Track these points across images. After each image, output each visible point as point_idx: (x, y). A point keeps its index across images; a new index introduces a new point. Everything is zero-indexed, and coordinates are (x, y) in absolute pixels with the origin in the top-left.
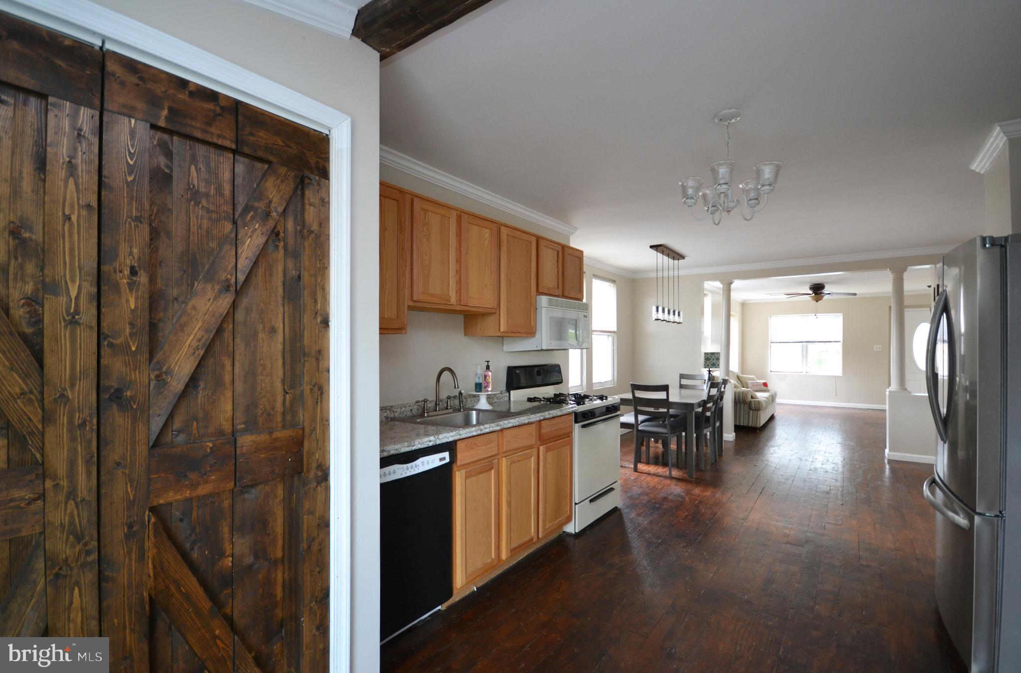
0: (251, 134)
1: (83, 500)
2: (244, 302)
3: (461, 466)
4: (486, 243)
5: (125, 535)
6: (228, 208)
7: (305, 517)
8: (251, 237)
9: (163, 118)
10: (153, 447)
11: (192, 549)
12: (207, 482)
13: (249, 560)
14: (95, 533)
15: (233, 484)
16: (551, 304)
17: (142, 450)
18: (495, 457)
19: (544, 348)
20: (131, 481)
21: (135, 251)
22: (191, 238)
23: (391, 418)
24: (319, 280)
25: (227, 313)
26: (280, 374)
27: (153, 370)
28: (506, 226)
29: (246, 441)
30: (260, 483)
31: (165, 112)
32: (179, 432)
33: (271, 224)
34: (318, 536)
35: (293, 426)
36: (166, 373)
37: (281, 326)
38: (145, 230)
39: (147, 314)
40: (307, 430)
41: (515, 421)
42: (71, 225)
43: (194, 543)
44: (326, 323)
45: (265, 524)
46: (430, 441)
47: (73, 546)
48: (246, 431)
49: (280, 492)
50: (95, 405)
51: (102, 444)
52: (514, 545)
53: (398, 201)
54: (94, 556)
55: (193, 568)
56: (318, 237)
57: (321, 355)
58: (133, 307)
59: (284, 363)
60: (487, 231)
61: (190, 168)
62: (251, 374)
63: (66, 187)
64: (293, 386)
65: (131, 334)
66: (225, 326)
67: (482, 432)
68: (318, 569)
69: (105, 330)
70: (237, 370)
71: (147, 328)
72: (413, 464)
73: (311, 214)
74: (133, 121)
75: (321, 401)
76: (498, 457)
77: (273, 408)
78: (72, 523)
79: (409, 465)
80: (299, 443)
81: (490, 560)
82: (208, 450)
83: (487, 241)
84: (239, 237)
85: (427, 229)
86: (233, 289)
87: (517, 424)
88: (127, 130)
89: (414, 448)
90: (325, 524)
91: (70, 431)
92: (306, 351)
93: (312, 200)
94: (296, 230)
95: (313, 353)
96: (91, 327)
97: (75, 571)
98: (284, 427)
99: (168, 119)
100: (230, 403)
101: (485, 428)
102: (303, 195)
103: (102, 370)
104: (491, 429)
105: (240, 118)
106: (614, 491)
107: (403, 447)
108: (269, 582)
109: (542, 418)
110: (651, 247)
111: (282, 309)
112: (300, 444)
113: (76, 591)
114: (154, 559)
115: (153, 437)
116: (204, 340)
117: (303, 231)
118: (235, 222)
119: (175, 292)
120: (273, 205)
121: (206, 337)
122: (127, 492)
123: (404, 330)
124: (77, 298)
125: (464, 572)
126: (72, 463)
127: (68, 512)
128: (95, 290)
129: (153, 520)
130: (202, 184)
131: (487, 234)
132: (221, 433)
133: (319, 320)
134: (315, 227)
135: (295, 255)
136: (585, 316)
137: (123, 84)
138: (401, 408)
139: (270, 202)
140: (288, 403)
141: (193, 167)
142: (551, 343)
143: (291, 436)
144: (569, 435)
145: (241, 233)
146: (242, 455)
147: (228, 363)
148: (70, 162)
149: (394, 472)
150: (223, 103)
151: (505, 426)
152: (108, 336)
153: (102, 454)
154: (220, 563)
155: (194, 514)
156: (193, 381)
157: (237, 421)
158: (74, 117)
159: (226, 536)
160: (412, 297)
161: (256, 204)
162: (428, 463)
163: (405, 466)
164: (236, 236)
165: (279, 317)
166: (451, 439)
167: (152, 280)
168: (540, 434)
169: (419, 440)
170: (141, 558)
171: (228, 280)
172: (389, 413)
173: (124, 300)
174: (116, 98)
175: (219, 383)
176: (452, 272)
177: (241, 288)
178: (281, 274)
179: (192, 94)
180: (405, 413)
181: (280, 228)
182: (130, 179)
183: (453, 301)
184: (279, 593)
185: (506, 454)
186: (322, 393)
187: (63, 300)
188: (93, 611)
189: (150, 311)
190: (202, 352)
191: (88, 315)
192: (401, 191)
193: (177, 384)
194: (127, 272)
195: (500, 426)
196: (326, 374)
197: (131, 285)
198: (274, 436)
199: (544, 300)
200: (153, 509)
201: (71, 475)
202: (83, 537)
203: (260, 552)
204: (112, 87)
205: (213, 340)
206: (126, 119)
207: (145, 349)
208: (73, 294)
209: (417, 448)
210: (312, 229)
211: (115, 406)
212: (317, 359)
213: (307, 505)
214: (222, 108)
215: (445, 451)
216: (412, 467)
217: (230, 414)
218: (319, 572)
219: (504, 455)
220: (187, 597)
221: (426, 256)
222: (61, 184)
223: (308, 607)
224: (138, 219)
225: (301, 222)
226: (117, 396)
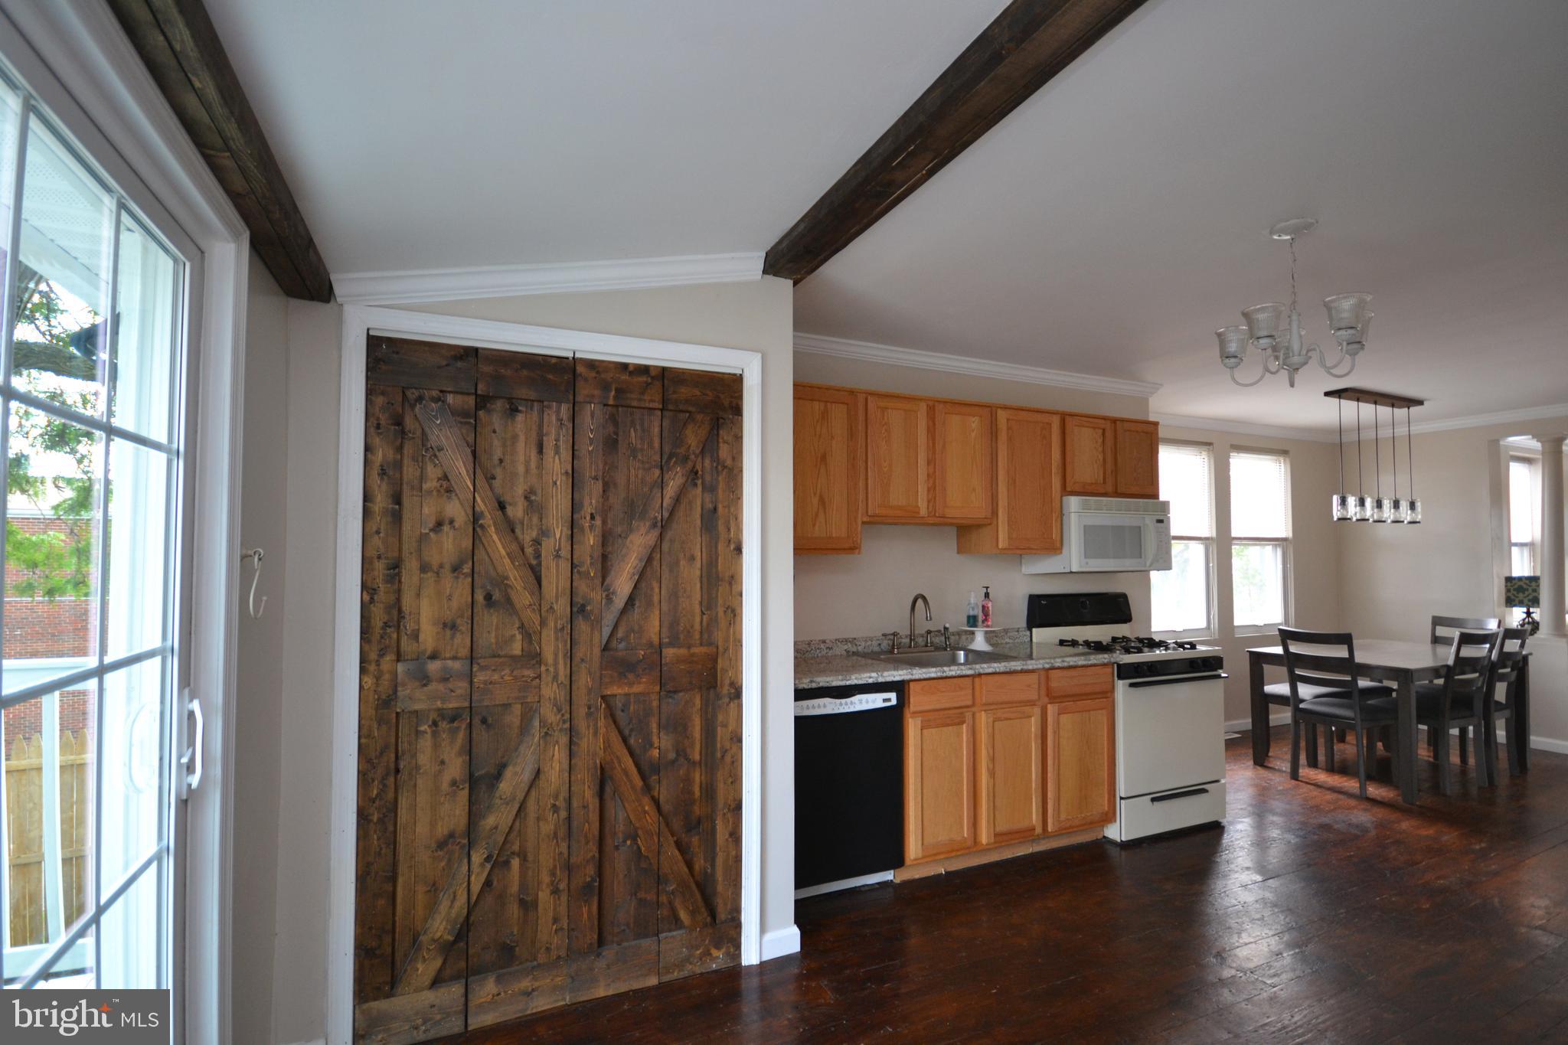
0: (674, 392)
1: (562, 683)
2: (669, 535)
3: (914, 713)
4: (973, 435)
5: (586, 714)
6: (657, 457)
7: (719, 728)
8: (673, 479)
9: (611, 397)
10: (604, 650)
11: (630, 735)
12: (640, 683)
13: (672, 755)
14: (568, 708)
15: (658, 687)
16: (1085, 507)
17: (597, 651)
18: (969, 709)
19: (1074, 570)
20: (590, 674)
21: (594, 501)
22: (631, 486)
23: (853, 652)
24: (732, 510)
25: (655, 545)
26: (698, 596)
27: (604, 591)
28: (1005, 408)
29: (669, 653)
30: (681, 691)
31: (613, 393)
32: (622, 640)
33: (690, 465)
34: (731, 748)
35: (710, 644)
36: (613, 593)
37: (699, 554)
38: (600, 484)
39: (600, 548)
40: (721, 649)
41: (999, 665)
42: (557, 488)
43: (631, 730)
44: (739, 550)
45: (685, 728)
46: (870, 677)
47: (555, 715)
48: (671, 645)
49: (698, 702)
50: (569, 616)
51: (573, 643)
52: (1002, 827)
53: (847, 404)
54: (567, 725)
55: (632, 754)
56: (731, 470)
57: (734, 580)
58: (592, 543)
59: (701, 587)
60: (974, 419)
61: (630, 431)
62: (674, 595)
63: (554, 462)
64: (709, 608)
65: (591, 564)
66: (654, 555)
67: (945, 675)
68: (730, 780)
69: (575, 561)
70: (663, 592)
71: (600, 559)
72: (848, 700)
73: (724, 452)
74: (593, 405)
75: (734, 622)
76: (973, 709)
77: (692, 627)
78: (555, 698)
79: (843, 701)
80: (714, 659)
81: (959, 838)
82: (641, 657)
83: (975, 432)
84: (665, 481)
85: (886, 430)
86: (659, 524)
87: (1002, 669)
88: (589, 413)
89: (848, 683)
90: (738, 739)
91: (555, 633)
92: (720, 575)
93: (725, 438)
94: (712, 466)
95: (727, 579)
96: (568, 560)
97: (556, 733)
98: (701, 645)
99: (616, 398)
100: (658, 619)
101: (950, 670)
102: (718, 434)
103: (574, 590)
104: (959, 672)
105: (666, 381)
106: (1207, 794)
107: (836, 680)
108: (688, 780)
109: (1047, 666)
110: (1327, 394)
111: (699, 539)
112: (715, 661)
113: (557, 748)
114: (604, 735)
115: (604, 642)
116: (638, 568)
117: (719, 466)
118: (662, 469)
119: (619, 530)
120: (692, 448)
121: (639, 565)
122: (587, 682)
123: (858, 550)
124: (560, 538)
125: (920, 843)
126: (556, 655)
127: (553, 690)
128: (570, 533)
129: (603, 705)
130: (639, 442)
131: (974, 423)
132: (651, 645)
133: (732, 548)
134: (729, 462)
135: (711, 489)
136: (1160, 521)
137: (586, 380)
138: (866, 641)
139: (690, 446)
140: (705, 623)
141: (632, 430)
142: (1087, 563)
143: (705, 653)
144: (1108, 694)
145: (666, 477)
146: (666, 664)
147: (656, 585)
148: (556, 444)
149: (825, 706)
150: (653, 373)
151: (982, 671)
152: (578, 566)
153: (573, 651)
154: (650, 753)
155: (632, 708)
156: (631, 601)
157: (663, 636)
158: (558, 412)
159: (655, 730)
160: (867, 512)
161: (678, 451)
162: (867, 702)
163: (838, 701)
164: (662, 480)
165: (697, 546)
166: (897, 679)
167: (604, 522)
168: (1048, 689)
169: (857, 675)
170: (596, 734)
171: (656, 518)
172: (850, 646)
173: (586, 538)
174: (584, 391)
175: (649, 604)
176: (922, 476)
177: (665, 524)
178: (699, 509)
179: (631, 373)
180: (871, 648)
181: (699, 467)
182: (590, 449)
183: (923, 512)
184: (697, 793)
185: (987, 708)
186: (735, 615)
187: (552, 540)
188: (566, 766)
189: (603, 546)
190: (636, 577)
191: (565, 552)
192: (852, 392)
193: (619, 602)
194: (588, 518)
195: (975, 669)
196: (740, 598)
197: (591, 527)
198: (692, 651)
199: (1073, 503)
200: (603, 697)
201: (556, 664)
202: (561, 710)
203: (681, 752)
204: (580, 384)
205: (645, 566)
206: (589, 405)
207: (599, 574)
208: (558, 536)
209: (853, 683)
210: (726, 464)
211: (580, 617)
212: (730, 584)
213: (720, 718)
214: (653, 378)
215: (891, 691)
216: (846, 704)
217: (657, 629)
218: (732, 783)
219: (984, 708)
220: (625, 772)
221: (885, 462)
222: (551, 460)
223: (722, 813)
224: (596, 478)
225: (716, 459)
226: (582, 609)
